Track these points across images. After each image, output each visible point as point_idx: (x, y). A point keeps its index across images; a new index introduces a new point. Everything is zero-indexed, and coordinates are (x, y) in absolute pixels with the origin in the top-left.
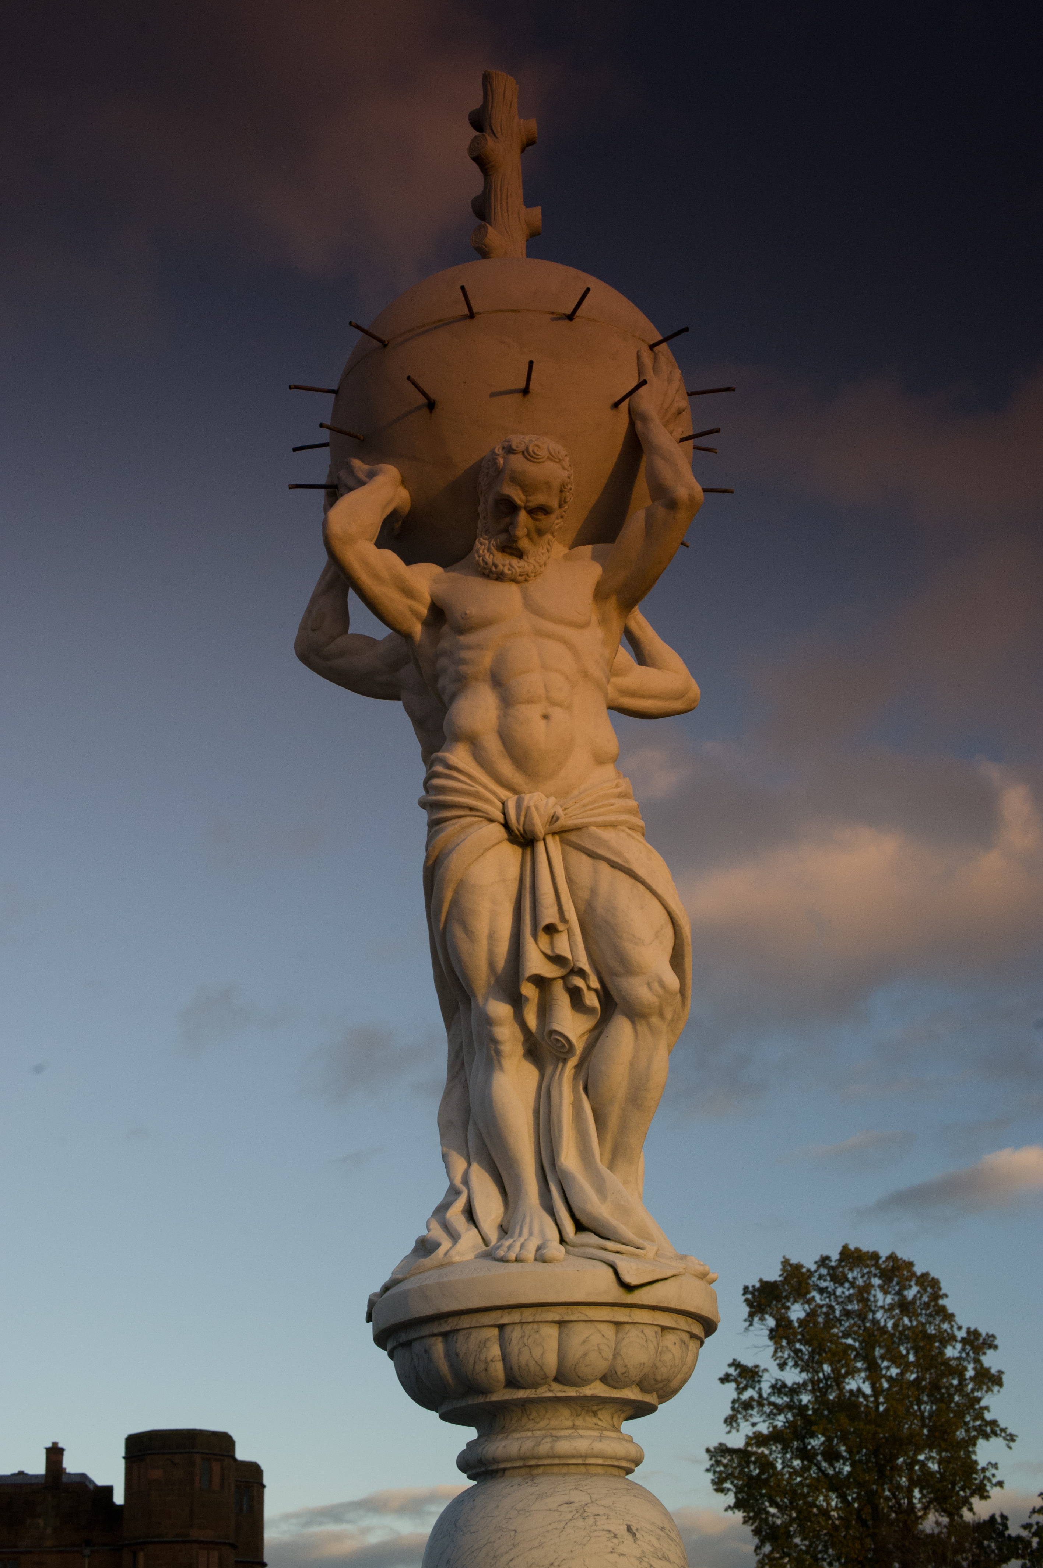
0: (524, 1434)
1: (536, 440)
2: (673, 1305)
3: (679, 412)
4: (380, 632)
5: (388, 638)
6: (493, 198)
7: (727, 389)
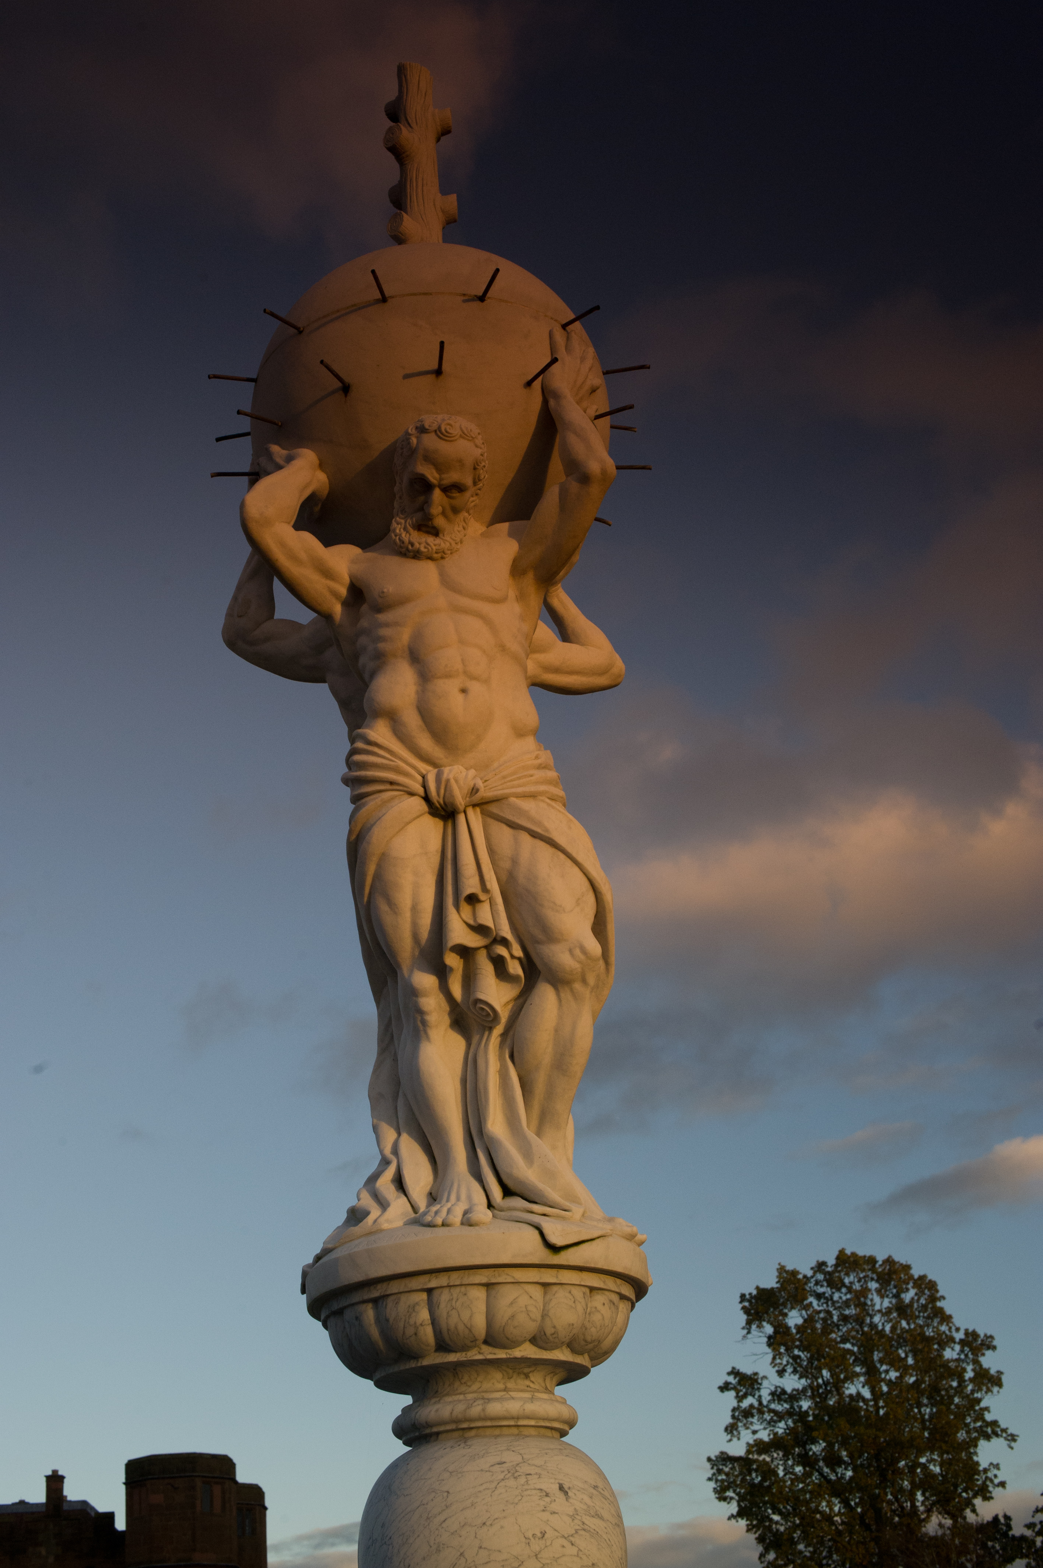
0: (456, 1398)
1: (449, 419)
2: (600, 1265)
3: (593, 390)
4: (305, 616)
5: (313, 622)
6: (408, 187)
7: (642, 367)
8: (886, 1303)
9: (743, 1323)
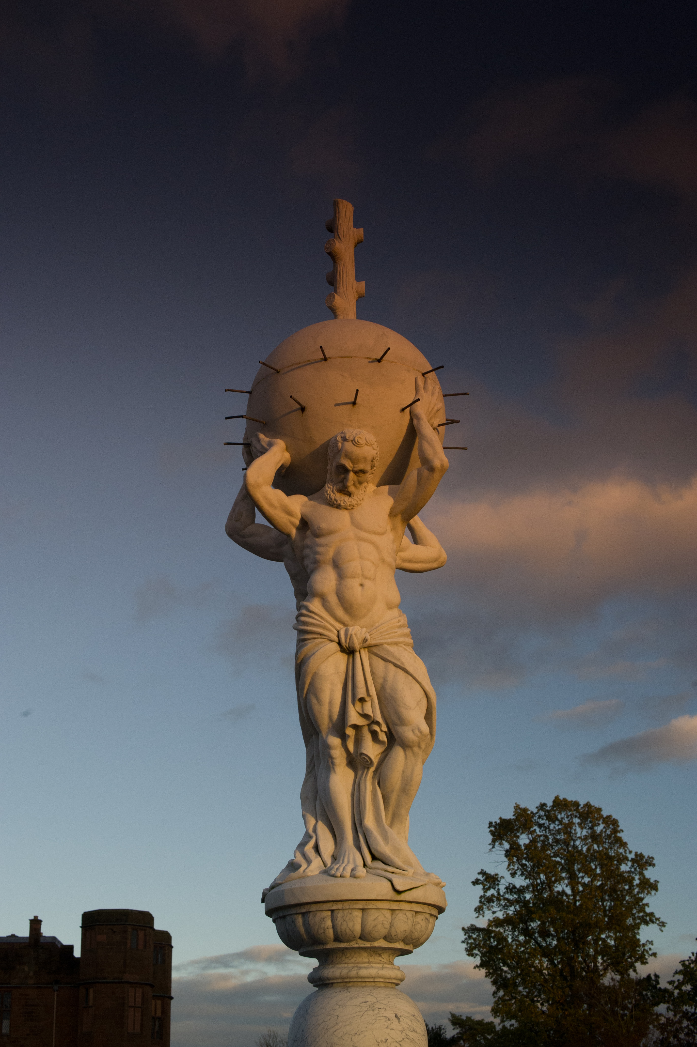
0: (343, 965)
1: (359, 433)
2: (420, 900)
3: (438, 410)
6: (338, 276)
7: (465, 394)
8: (585, 832)
9: (490, 841)
